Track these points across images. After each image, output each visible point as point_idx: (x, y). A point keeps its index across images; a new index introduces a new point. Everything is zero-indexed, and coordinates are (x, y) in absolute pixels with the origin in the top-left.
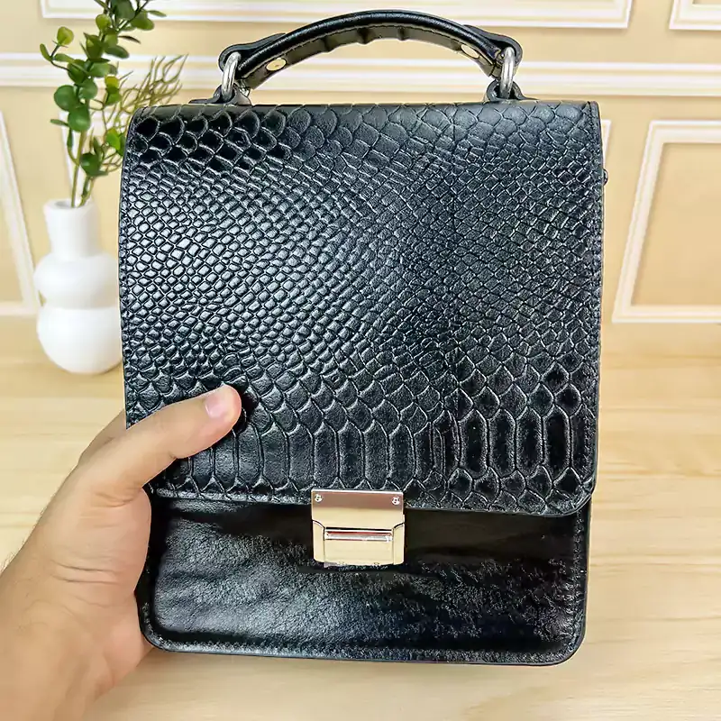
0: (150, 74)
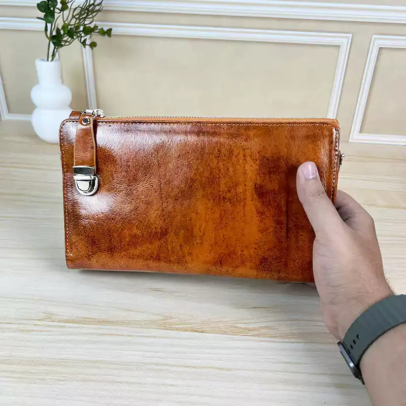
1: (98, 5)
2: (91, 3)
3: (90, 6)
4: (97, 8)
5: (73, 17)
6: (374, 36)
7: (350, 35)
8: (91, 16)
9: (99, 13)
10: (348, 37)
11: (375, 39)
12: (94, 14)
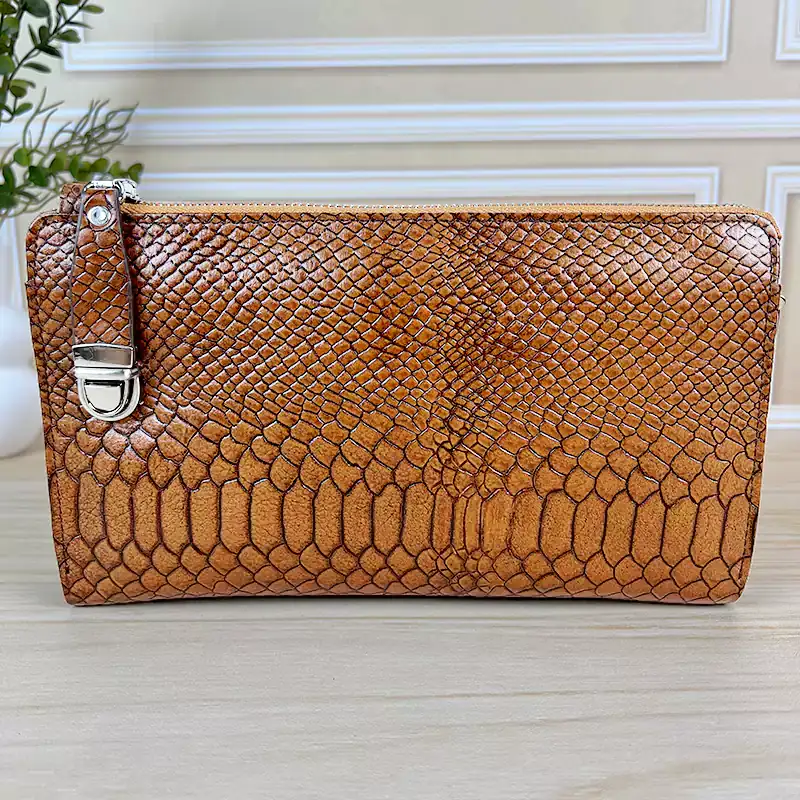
0: (87, 116)
1: (115, 129)
2: (97, 124)
3: (93, 130)
4: (111, 136)
5: (51, 148)
6: (771, 170)
7: (715, 170)
8: (96, 152)
9: (117, 147)
10: (711, 176)
11: (776, 175)
12: (104, 149)
